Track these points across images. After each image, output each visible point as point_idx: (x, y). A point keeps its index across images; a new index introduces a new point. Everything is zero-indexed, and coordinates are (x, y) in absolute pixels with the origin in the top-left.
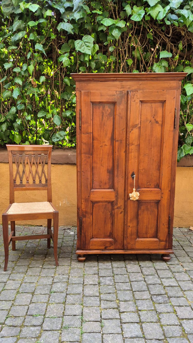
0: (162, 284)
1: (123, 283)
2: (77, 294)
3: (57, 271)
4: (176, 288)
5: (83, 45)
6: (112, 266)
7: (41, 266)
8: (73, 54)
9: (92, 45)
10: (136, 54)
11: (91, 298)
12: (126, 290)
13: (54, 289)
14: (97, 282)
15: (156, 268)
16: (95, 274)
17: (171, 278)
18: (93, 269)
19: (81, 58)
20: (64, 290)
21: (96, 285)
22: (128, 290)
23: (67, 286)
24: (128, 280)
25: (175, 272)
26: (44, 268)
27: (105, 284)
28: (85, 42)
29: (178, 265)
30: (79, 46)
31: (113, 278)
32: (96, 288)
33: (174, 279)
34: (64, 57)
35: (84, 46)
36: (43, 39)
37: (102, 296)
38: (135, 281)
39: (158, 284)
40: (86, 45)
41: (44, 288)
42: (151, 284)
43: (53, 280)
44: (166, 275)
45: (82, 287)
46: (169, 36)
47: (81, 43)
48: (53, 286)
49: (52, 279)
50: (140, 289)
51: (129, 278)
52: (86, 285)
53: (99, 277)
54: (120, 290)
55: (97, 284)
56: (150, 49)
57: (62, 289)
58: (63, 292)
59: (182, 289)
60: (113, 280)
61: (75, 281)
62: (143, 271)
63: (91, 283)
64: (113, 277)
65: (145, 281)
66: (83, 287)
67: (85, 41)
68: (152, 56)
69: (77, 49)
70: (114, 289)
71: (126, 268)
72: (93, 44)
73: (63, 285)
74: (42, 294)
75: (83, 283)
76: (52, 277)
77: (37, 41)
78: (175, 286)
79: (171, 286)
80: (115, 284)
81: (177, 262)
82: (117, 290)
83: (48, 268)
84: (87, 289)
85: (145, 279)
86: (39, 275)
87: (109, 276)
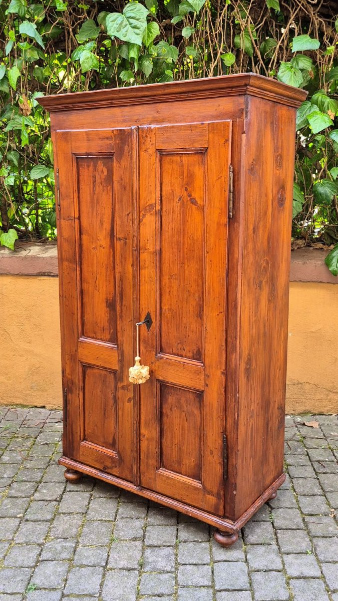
0: (283, 571)
1: (195, 565)
2: (86, 595)
3: (53, 527)
4: (315, 584)
5: (124, 24)
7: (21, 515)
8: (105, 43)
9: (145, 24)
10: (244, 42)
12: (200, 587)
13: (37, 581)
14: (136, 562)
15: (275, 524)
16: (135, 539)
17: (307, 553)
18: (134, 524)
19: (123, 52)
20: (59, 584)
21: (134, 569)
22: (204, 587)
23: (68, 572)
24: (207, 560)
25: (318, 537)
26: (27, 520)
27: (154, 570)
28: (129, 18)
29: (326, 515)
30: (115, 26)
31: (175, 551)
32: (132, 580)
33: (313, 557)
34: (83, 50)
35: (126, 25)
36: (41, 10)
38: (225, 561)
39: (275, 571)
40: (131, 24)
41: (14, 577)
42: (258, 571)
43: (40, 555)
44: (297, 544)
45: (100, 576)
46: (314, 3)
47: (122, 20)
48: (36, 570)
49: (37, 551)
50: (233, 585)
52: (111, 569)
53: (144, 548)
54: (187, 586)
55: (136, 566)
56: (275, 30)
57: (55, 581)
58: (56, 589)
59: (327, 586)
60: (173, 557)
61: (88, 557)
62: (246, 532)
63: (123, 563)
64: (176, 547)
65: (246, 561)
66: (104, 575)
67: (128, 15)
68: (278, 47)
69: (112, 32)
70: (174, 582)
72: (146, 22)
73: (59, 570)
74: (7, 594)
75: (104, 564)
76: (39, 545)
77: (28, 17)
78: (313, 578)
79: (305, 578)
80: (177, 569)
81: (324, 508)
82: (179, 585)
83: (35, 521)
84: (110, 582)
85: (246, 557)
86: (11, 537)
87: (168, 546)
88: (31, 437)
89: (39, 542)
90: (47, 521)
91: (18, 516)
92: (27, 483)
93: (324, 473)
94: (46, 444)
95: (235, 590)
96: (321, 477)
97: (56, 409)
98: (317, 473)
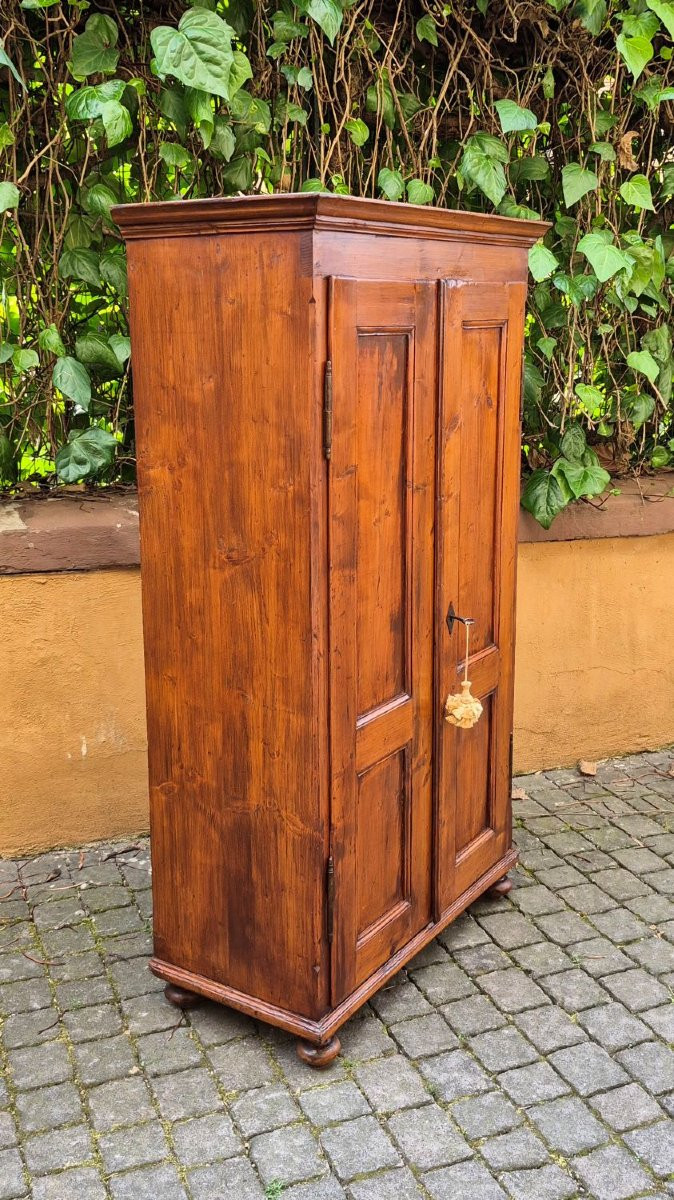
0: (657, 1038)
1: (519, 1067)
2: (384, 1169)
3: (219, 1074)
5: (186, 51)
6: (427, 998)
7: (136, 1069)
9: (228, 56)
10: (382, 102)
11: (452, 1171)
12: (556, 1098)
13: (273, 1172)
14: (421, 1090)
15: (589, 970)
16: (387, 1053)
18: (363, 1029)
20: (319, 1165)
21: (428, 1103)
22: (561, 1097)
23: (317, 1140)
24: (532, 1054)
25: (665, 973)
26: (156, 1076)
27: (460, 1093)
28: (196, 39)
29: (650, 938)
30: (169, 53)
31: (468, 1054)
32: (439, 1121)
35: (191, 54)
37: (486, 1150)
38: (561, 1048)
39: (647, 1041)
40: (200, 53)
41: (224, 1179)
42: (622, 1049)
43: (237, 1127)
44: (643, 991)
45: (380, 1131)
46: (512, 40)
47: (180, 44)
48: (254, 1156)
49: (226, 1122)
50: (603, 1081)
51: (526, 1037)
52: (388, 1115)
53: (416, 1063)
54: (535, 1104)
55: (427, 1097)
57: (307, 1163)
58: (320, 1177)
60: (476, 1065)
61: (330, 1107)
62: (556, 992)
63: (402, 1099)
64: (466, 1047)
65: (592, 1039)
66: (385, 1128)
67: (192, 33)
70: (510, 1104)
71: (483, 992)
72: (231, 51)
73: (297, 1142)
75: (369, 1109)
76: (221, 1111)
80: (498, 1083)
81: (639, 928)
82: (520, 1106)
83: (175, 1072)
84: (407, 1136)
85: (586, 1031)
86: (154, 1114)
87: (450, 1051)
88: (20, 921)
89: (216, 1107)
90: (196, 1066)
91: (132, 1072)
92: (96, 1008)
93: (595, 872)
94: (65, 926)
95: (612, 1088)
96: (595, 878)
97: (24, 856)
98: (585, 874)
